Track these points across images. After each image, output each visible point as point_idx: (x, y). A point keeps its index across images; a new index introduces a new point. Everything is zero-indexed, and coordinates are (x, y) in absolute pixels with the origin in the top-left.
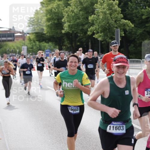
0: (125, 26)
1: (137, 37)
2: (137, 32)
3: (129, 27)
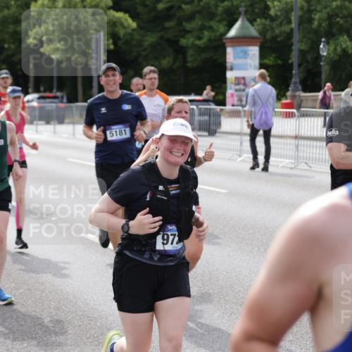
0: (116, 26)
1: (143, 53)
2: (143, 41)
3: (124, 27)
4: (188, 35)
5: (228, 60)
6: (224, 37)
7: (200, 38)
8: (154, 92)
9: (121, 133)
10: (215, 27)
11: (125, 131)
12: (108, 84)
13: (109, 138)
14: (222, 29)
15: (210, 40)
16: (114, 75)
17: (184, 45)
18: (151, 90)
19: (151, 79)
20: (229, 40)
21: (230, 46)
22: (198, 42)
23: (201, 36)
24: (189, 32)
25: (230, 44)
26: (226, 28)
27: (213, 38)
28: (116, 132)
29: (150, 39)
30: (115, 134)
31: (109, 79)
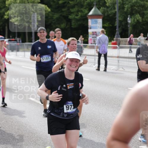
1: (53, 22)
2: (53, 17)
4: (72, 14)
5: (89, 25)
6: (87, 15)
7: (77, 15)
8: (60, 39)
9: (47, 59)
10: (84, 11)
11: (49, 58)
12: (41, 36)
13: (42, 61)
14: (86, 11)
15: (81, 16)
16: (43, 32)
17: (71, 18)
18: (59, 38)
19: (58, 33)
20: (89, 16)
21: (90, 19)
22: (76, 17)
23: (78, 14)
24: (72, 13)
25: (90, 18)
26: (88, 11)
27: (83, 15)
28: (45, 58)
29: (56, 16)
30: (44, 59)
31: (41, 34)
